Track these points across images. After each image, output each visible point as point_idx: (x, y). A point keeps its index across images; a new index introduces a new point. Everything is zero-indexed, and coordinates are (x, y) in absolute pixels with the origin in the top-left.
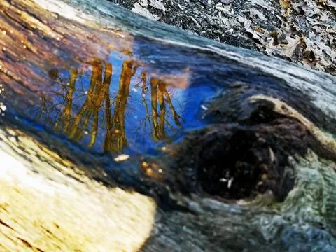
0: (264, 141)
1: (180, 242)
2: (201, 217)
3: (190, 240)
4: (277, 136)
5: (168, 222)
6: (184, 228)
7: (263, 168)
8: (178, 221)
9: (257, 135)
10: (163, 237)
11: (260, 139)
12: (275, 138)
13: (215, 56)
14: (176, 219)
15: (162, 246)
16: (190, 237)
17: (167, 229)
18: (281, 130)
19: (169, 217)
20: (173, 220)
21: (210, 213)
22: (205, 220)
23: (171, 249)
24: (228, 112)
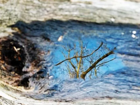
0: (12, 73)
1: (7, 11)
2: (5, 26)
3: (4, 14)
4: (11, 77)
5: (16, 17)
6: (8, 18)
7: (2, 61)
8: (12, 19)
9: (16, 74)
10: (13, 9)
11: (14, 73)
12: (10, 76)
13: (64, 101)
14: (14, 20)
15: (12, 4)
16: (4, 15)
17: (14, 13)
18: (12, 80)
19: (16, 19)
20: (15, 19)
21: (2, 30)
22: (3, 26)
23: (8, 5)
24: (39, 79)
